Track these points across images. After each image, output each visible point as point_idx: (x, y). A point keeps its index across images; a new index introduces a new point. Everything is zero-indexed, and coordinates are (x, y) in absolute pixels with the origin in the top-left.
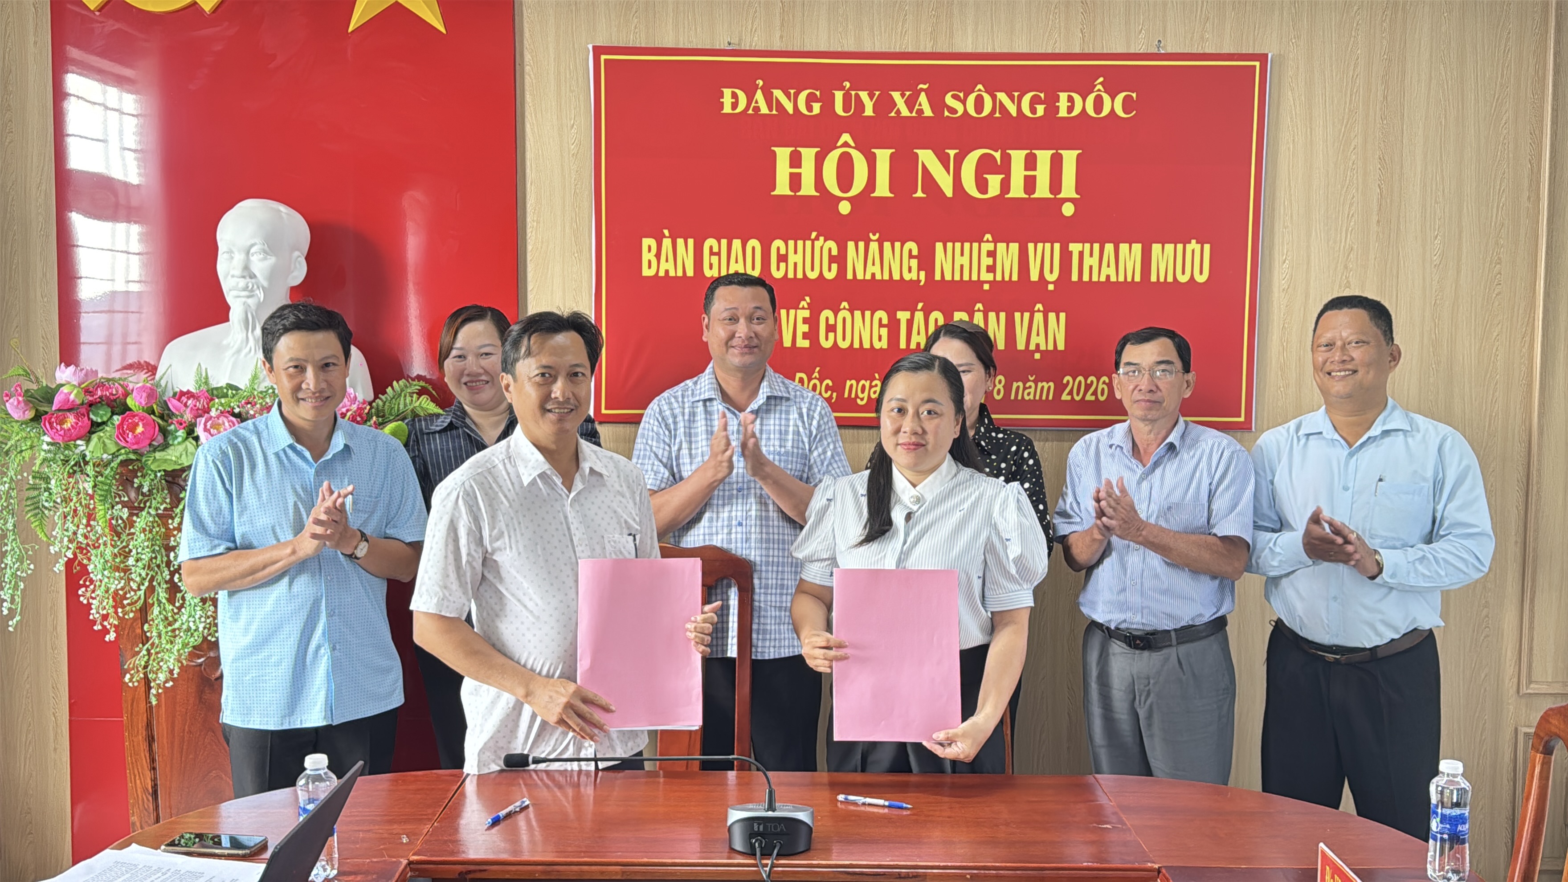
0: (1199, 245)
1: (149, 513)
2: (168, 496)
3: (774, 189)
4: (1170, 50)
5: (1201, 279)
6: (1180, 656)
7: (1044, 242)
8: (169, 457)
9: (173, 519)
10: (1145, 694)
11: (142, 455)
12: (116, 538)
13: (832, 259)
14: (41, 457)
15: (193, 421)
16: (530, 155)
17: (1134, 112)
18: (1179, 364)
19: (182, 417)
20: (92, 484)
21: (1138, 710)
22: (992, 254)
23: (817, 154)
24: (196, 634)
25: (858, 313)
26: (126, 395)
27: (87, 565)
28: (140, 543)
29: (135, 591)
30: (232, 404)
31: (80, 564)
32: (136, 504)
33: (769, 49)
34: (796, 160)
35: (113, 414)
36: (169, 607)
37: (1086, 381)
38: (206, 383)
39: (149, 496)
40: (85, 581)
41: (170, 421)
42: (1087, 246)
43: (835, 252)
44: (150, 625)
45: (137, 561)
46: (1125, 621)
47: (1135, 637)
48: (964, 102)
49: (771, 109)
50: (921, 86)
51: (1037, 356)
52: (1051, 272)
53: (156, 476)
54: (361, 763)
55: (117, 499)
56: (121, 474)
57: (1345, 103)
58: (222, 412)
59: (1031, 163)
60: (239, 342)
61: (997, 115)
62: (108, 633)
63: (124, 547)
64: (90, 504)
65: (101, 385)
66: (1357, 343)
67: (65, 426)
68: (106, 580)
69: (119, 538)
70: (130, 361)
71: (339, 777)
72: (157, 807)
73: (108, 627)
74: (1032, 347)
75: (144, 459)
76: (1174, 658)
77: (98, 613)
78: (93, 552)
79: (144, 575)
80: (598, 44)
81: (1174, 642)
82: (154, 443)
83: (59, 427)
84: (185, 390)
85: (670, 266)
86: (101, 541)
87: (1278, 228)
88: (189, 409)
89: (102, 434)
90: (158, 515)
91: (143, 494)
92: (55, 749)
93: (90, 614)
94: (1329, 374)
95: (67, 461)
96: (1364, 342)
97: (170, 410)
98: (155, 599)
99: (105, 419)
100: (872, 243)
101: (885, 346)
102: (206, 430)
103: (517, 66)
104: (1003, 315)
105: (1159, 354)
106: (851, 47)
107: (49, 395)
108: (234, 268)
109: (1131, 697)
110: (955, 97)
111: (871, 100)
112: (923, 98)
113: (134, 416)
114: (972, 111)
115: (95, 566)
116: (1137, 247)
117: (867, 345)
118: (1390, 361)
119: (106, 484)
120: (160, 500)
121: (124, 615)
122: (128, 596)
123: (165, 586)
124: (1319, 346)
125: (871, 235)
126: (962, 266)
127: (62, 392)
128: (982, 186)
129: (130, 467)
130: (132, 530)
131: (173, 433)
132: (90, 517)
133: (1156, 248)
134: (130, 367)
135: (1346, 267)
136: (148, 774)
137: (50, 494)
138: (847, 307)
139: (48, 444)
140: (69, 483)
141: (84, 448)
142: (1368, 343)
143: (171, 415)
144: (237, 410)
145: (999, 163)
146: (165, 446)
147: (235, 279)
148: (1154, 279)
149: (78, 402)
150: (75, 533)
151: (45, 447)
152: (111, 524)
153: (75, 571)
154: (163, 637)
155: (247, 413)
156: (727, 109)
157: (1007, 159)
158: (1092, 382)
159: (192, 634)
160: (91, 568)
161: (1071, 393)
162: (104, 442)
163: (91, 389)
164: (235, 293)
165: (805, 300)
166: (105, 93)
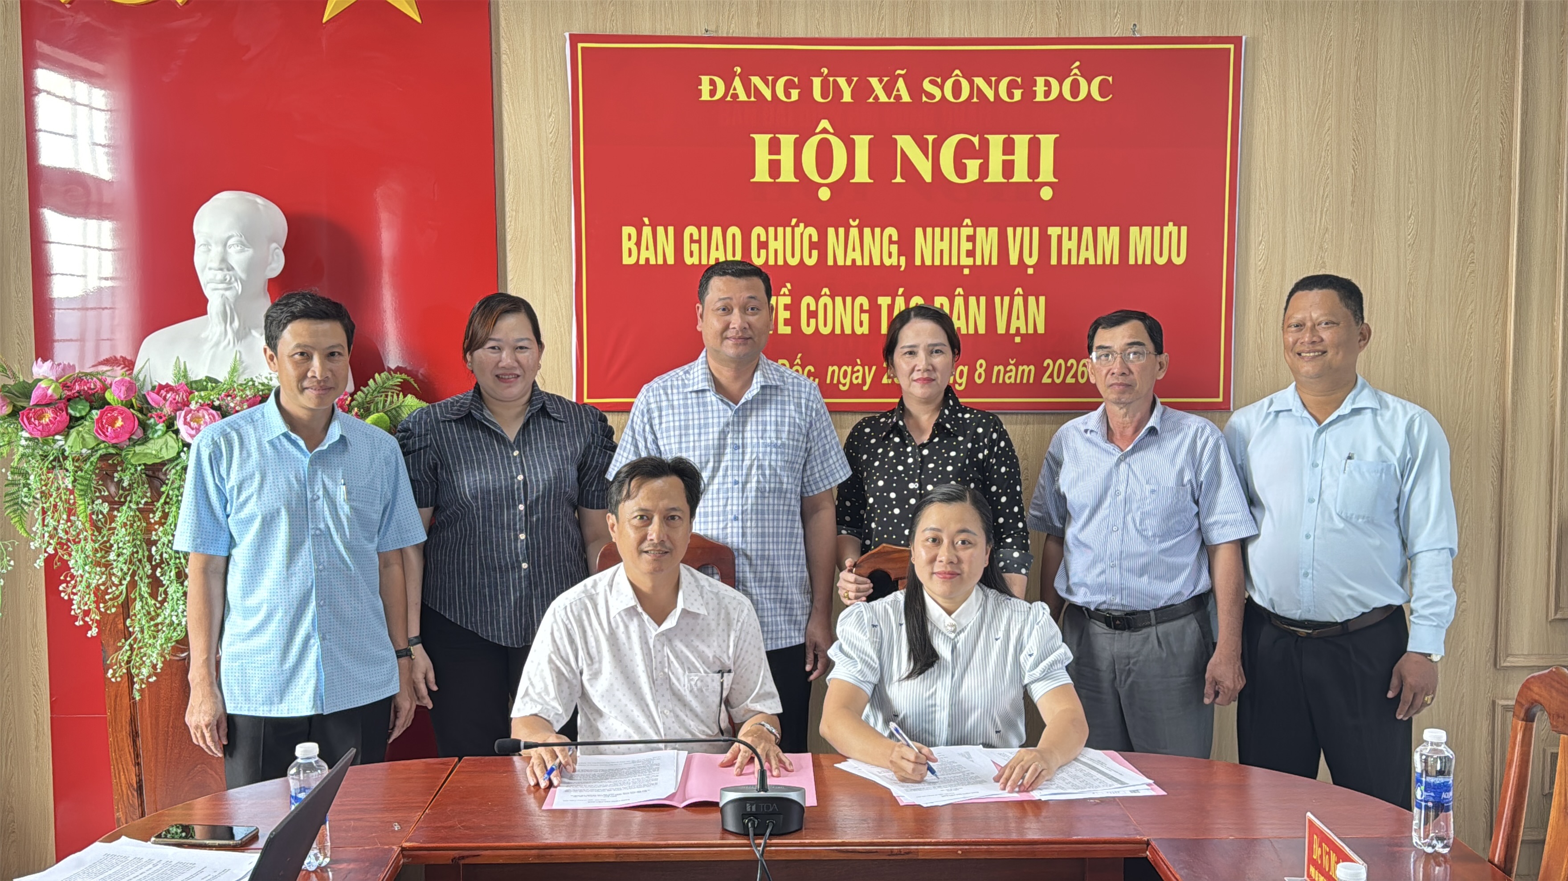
0: (1176, 228)
1: (129, 507)
2: (149, 490)
3: (753, 176)
4: (1145, 33)
5: (1179, 261)
6: (1160, 635)
7: (1023, 226)
8: (149, 451)
9: (154, 513)
10: (1125, 674)
11: (121, 449)
12: (96, 533)
13: (812, 246)
14: (19, 453)
15: (173, 414)
16: (507, 144)
17: (1111, 96)
18: (1150, 346)
19: (162, 410)
20: (71, 479)
21: (1119, 689)
22: (971, 239)
23: (796, 140)
24: (179, 628)
25: (838, 300)
26: (105, 389)
27: (67, 561)
28: (121, 536)
29: (117, 586)
30: (212, 397)
31: (61, 559)
32: (116, 499)
33: (746, 36)
34: (775, 147)
35: (92, 408)
36: (152, 602)
37: (1066, 363)
38: (185, 376)
39: (129, 490)
40: (66, 577)
41: (149, 414)
42: (1066, 229)
43: (815, 238)
44: (132, 620)
45: (118, 556)
46: (1104, 602)
47: (1115, 618)
48: (942, 87)
49: (749, 96)
50: (899, 72)
51: (1018, 340)
52: (1031, 256)
53: (136, 470)
54: (353, 751)
55: (97, 494)
56: (101, 469)
57: (1319, 86)
58: (201, 405)
59: (1009, 148)
60: (218, 334)
61: (975, 100)
62: (90, 628)
63: (106, 542)
64: (69, 499)
65: (79, 379)
66: (1327, 324)
67: (43, 421)
68: (87, 575)
69: (100, 533)
70: (105, 356)
71: (330, 767)
72: (142, 802)
73: (90, 623)
74: (1013, 331)
75: (123, 454)
76: (1154, 637)
77: (79, 608)
78: (74, 547)
79: (125, 569)
80: (575, 32)
81: (1153, 621)
82: (134, 437)
83: (37, 422)
84: (164, 383)
85: (650, 254)
86: (81, 536)
87: (1255, 207)
88: (168, 403)
89: (81, 429)
90: (139, 509)
91: (124, 489)
92: (37, 747)
93: (72, 609)
94: (1299, 354)
95: (46, 456)
96: (1334, 323)
97: (149, 403)
98: (137, 594)
99: (84, 413)
100: (852, 229)
101: (866, 332)
102: (186, 423)
103: (494, 54)
104: (983, 299)
105: (1130, 336)
106: (828, 34)
107: (26, 391)
108: (211, 261)
109: (1112, 676)
110: (933, 82)
111: (850, 86)
112: (901, 84)
113: (113, 410)
114: (949, 97)
115: (76, 561)
116: (1115, 231)
117: (848, 331)
118: (1360, 341)
119: (86, 479)
120: (140, 494)
121: (106, 610)
122: (110, 591)
123: (147, 581)
124: (1289, 326)
125: (851, 221)
126: (942, 251)
127: (40, 387)
128: (961, 171)
129: (110, 462)
130: (113, 525)
131: (152, 427)
132: (71, 512)
133: (1134, 231)
134: (106, 362)
135: (1321, 247)
136: (133, 770)
137: (29, 489)
138: (828, 293)
139: (26, 439)
140: (49, 479)
141: (62, 443)
142: (1338, 324)
143: (150, 409)
144: (217, 403)
145: (977, 148)
146: (145, 440)
147: (213, 271)
148: (1132, 261)
149: (57, 396)
150: (55, 529)
151: (23, 442)
152: (91, 519)
153: (55, 567)
154: (146, 632)
155: (228, 405)
156: (705, 96)
157: (985, 144)
158: (1072, 365)
159: (175, 629)
160: (71, 563)
161: (1051, 376)
162: (83, 436)
163: (69, 384)
164: (213, 285)
165: (786, 287)
166: (74, 87)
